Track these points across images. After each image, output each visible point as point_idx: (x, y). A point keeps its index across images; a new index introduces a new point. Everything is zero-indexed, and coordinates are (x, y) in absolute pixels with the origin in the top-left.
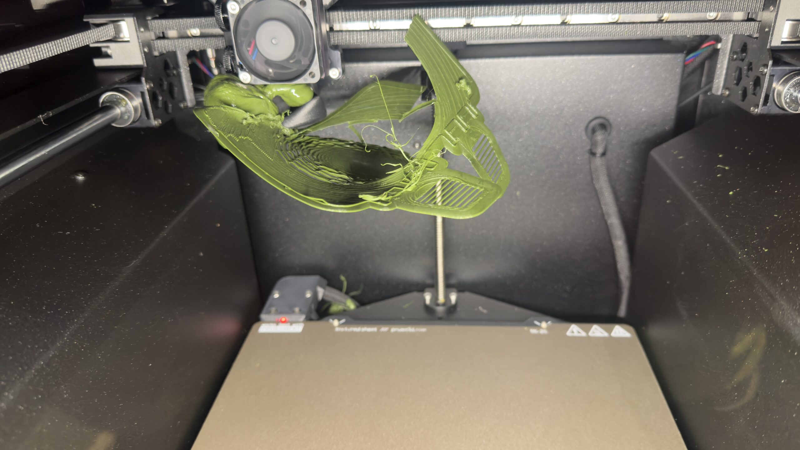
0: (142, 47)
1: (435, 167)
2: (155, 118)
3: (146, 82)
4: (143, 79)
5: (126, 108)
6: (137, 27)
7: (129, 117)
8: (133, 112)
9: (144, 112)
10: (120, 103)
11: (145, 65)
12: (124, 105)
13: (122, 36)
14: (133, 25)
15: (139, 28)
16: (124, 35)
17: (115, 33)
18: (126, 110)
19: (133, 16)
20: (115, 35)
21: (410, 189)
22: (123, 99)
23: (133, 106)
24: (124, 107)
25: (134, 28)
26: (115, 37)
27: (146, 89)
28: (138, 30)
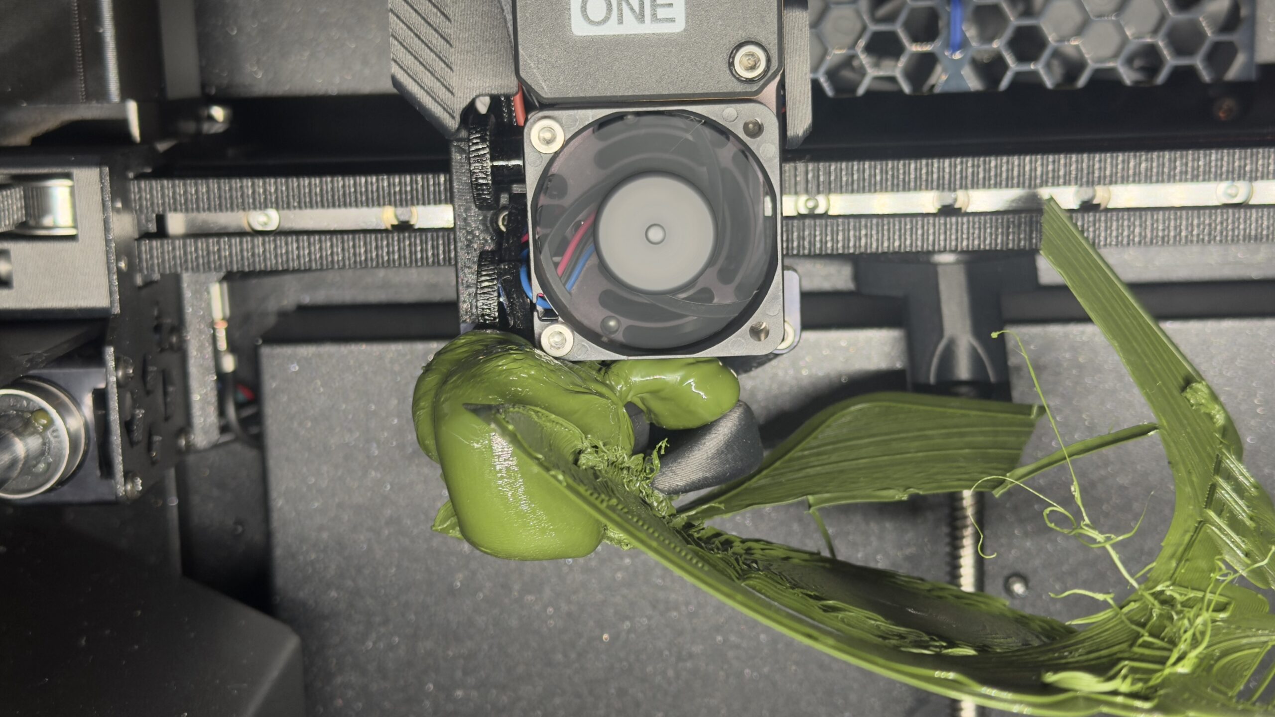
0: (113, 258)
1: (1231, 608)
2: (128, 476)
3: (117, 360)
4: (110, 351)
5: (43, 438)
6: (108, 197)
7: (51, 469)
8: (67, 452)
9: (94, 452)
10: (27, 423)
11: (117, 310)
12: (41, 428)
13: (47, 221)
14: (98, 187)
15: (113, 200)
16: (54, 222)
17: (27, 215)
18: (44, 444)
19: (100, 164)
20: (24, 219)
21: (1183, 668)
22: (42, 410)
23: (68, 430)
24: (40, 434)
25: (99, 198)
26: (23, 225)
27: (115, 379)
28: (109, 204)
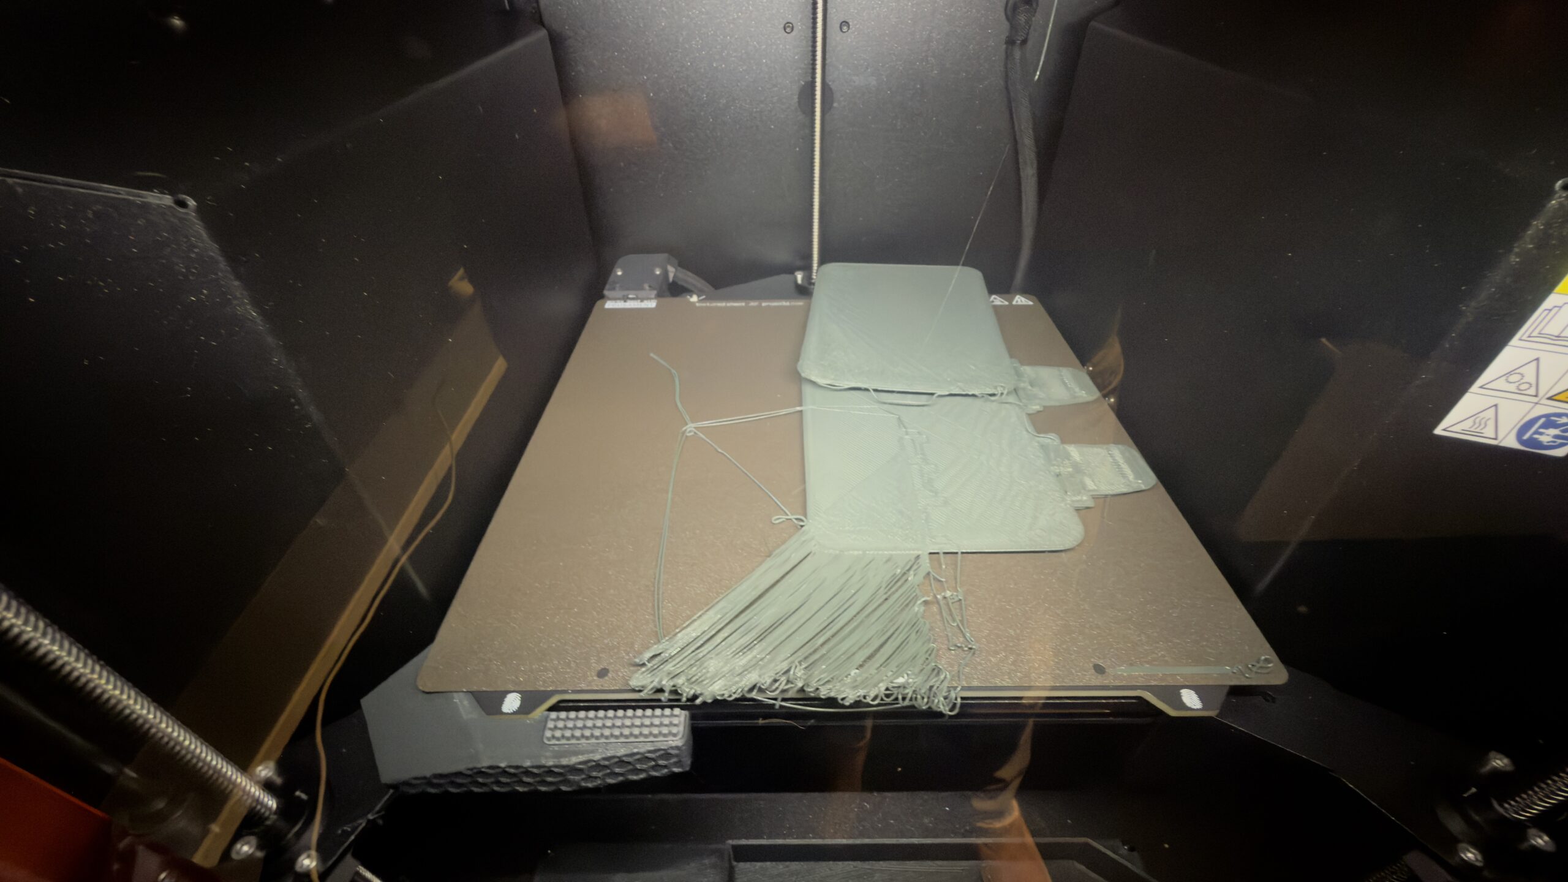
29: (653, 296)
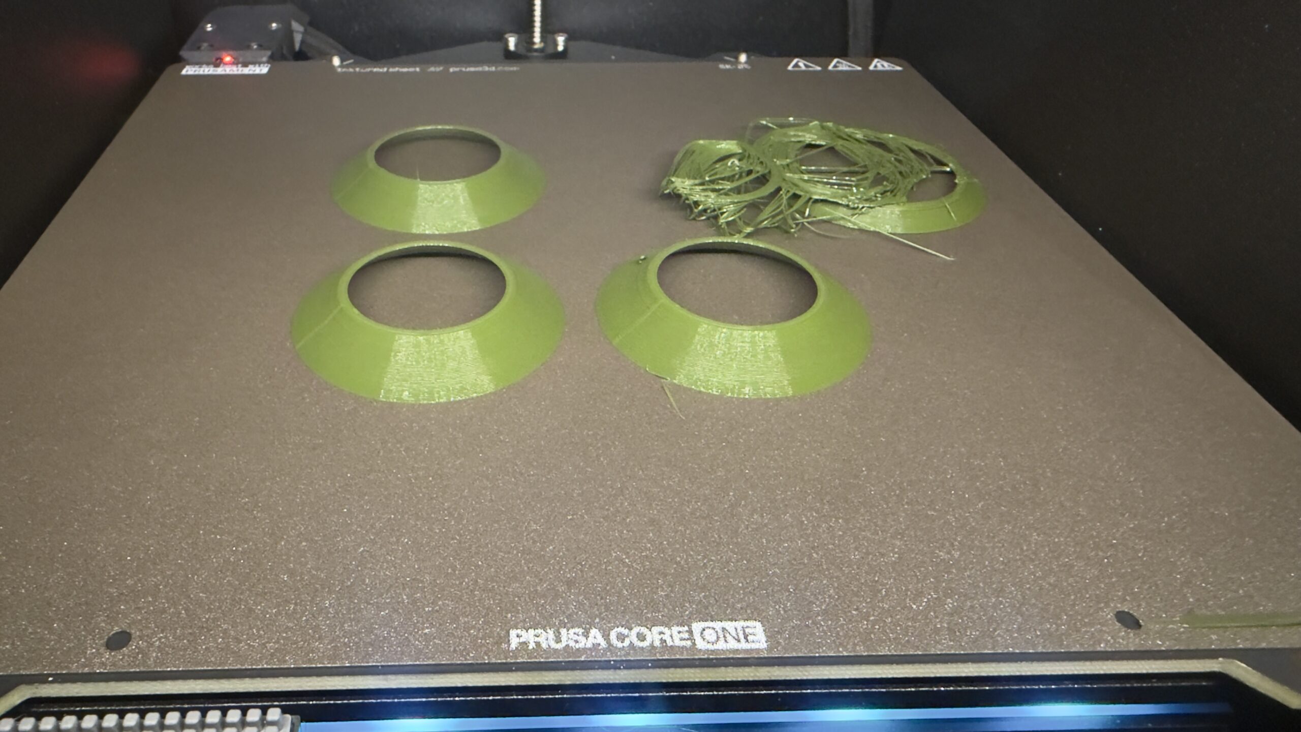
29: (265, 59)
